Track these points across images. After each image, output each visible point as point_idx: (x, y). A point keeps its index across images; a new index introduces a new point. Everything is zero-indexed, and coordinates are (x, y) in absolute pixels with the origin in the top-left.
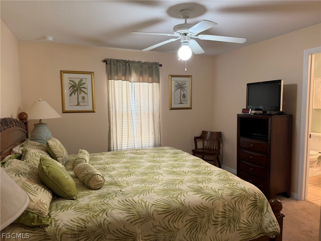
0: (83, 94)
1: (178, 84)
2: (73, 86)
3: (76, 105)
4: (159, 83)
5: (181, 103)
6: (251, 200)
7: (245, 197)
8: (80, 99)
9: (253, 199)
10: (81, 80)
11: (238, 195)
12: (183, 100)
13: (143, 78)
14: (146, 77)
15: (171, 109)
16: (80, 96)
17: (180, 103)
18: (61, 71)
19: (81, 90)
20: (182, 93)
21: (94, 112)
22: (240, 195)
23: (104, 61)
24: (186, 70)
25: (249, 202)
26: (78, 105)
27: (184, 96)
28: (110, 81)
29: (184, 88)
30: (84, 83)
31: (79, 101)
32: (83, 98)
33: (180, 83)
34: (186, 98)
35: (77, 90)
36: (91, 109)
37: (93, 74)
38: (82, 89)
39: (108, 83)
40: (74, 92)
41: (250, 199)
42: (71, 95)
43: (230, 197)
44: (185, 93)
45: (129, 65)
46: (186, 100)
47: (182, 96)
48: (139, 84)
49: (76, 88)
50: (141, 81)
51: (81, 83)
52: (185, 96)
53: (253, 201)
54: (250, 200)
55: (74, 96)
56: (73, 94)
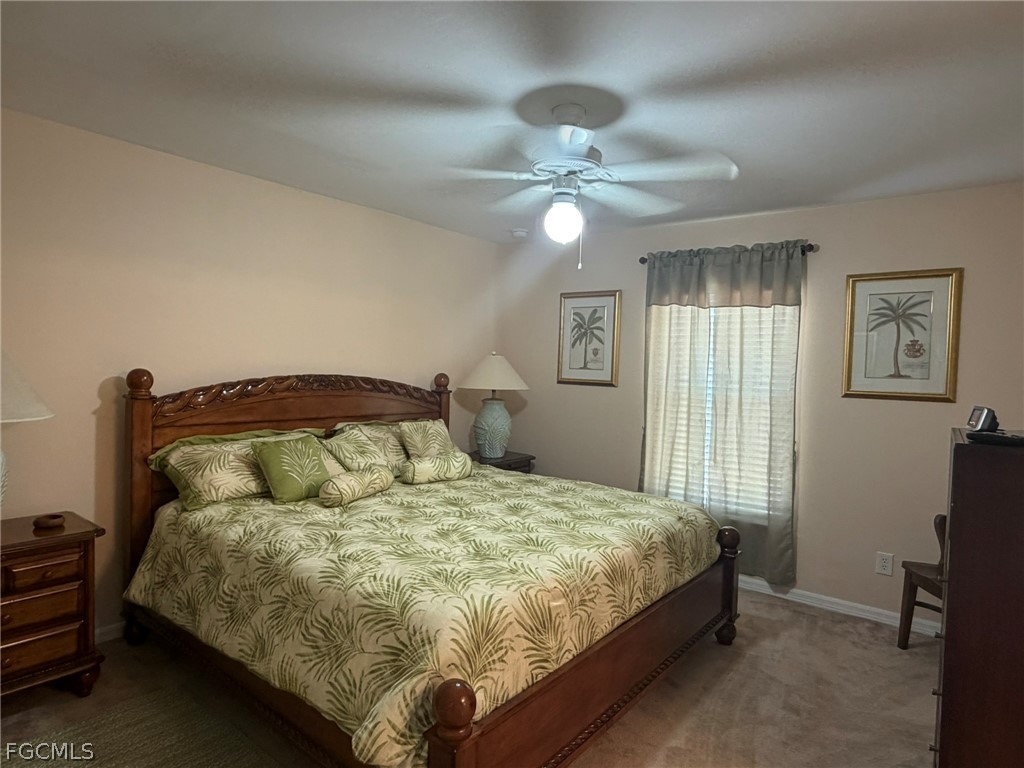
0: (595, 344)
1: (885, 305)
2: (579, 326)
3: (581, 368)
4: (799, 304)
5: (897, 375)
7: (388, 620)
8: (590, 355)
9: (404, 638)
10: (595, 311)
12: (909, 366)
13: (741, 295)
15: (846, 396)
16: (590, 348)
17: (891, 376)
19: (592, 333)
20: (907, 340)
21: (613, 385)
23: (643, 261)
25: (390, 639)
26: (585, 367)
27: (915, 349)
28: (654, 308)
29: (918, 318)
30: (600, 318)
31: (588, 359)
32: (596, 352)
33: (895, 303)
34: (924, 359)
35: (585, 334)
36: (608, 378)
38: (595, 331)
39: (648, 315)
40: (579, 338)
42: (573, 345)
44: (920, 336)
45: (701, 262)
46: (926, 366)
47: (902, 347)
48: (740, 313)
50: (738, 303)
51: (595, 317)
52: (918, 351)
53: (402, 643)
54: (395, 634)
55: (579, 347)
56: (578, 342)
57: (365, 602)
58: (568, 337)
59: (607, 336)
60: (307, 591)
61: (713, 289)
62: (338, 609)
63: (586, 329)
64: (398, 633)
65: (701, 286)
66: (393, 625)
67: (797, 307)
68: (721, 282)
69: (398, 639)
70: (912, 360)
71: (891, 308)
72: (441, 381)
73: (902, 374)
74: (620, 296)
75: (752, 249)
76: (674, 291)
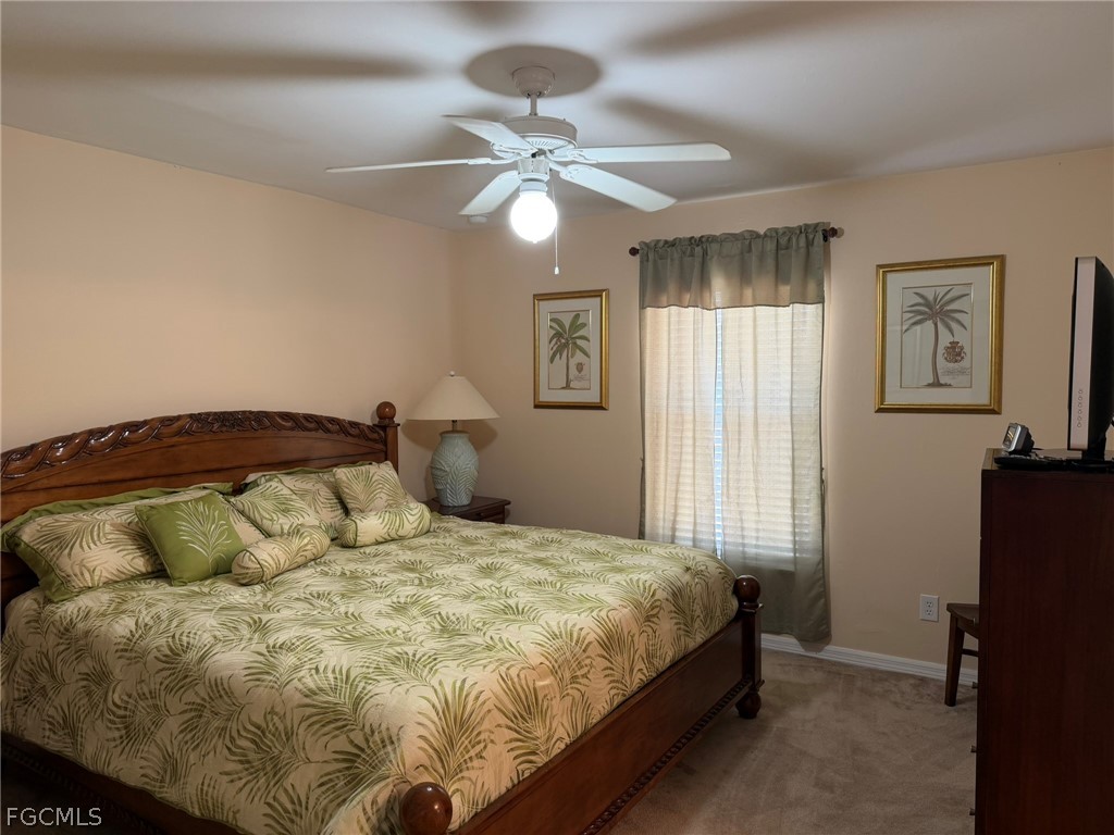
0: (579, 357)
1: (920, 300)
2: (558, 335)
3: (563, 388)
4: (823, 303)
5: (937, 384)
8: (573, 371)
9: (360, 740)
10: (577, 316)
11: (325, 702)
12: (949, 372)
13: (754, 290)
14: (764, 285)
15: (880, 410)
16: (573, 362)
17: (929, 385)
19: (575, 343)
20: (945, 339)
22: (326, 708)
23: (634, 252)
24: (557, 271)
25: (341, 743)
26: (567, 387)
27: (955, 352)
29: (957, 315)
30: (584, 325)
31: (571, 377)
32: (580, 367)
33: (931, 298)
34: (965, 363)
35: (566, 345)
36: (596, 400)
38: (579, 342)
40: (558, 351)
42: (552, 360)
43: (298, 699)
44: (961, 337)
45: (705, 253)
46: (966, 372)
47: (941, 350)
48: (752, 314)
50: (750, 302)
51: (576, 324)
52: (959, 354)
53: (357, 747)
54: (348, 737)
55: (560, 362)
56: (558, 356)
57: (308, 701)
58: (545, 351)
59: (593, 347)
60: (229, 693)
61: (719, 287)
62: (272, 712)
63: (566, 339)
64: (352, 735)
65: (705, 281)
66: (344, 726)
67: (820, 306)
68: (728, 276)
69: (351, 742)
70: (951, 365)
71: (927, 304)
72: (385, 412)
73: (942, 382)
74: (608, 296)
75: (765, 235)
76: (672, 287)
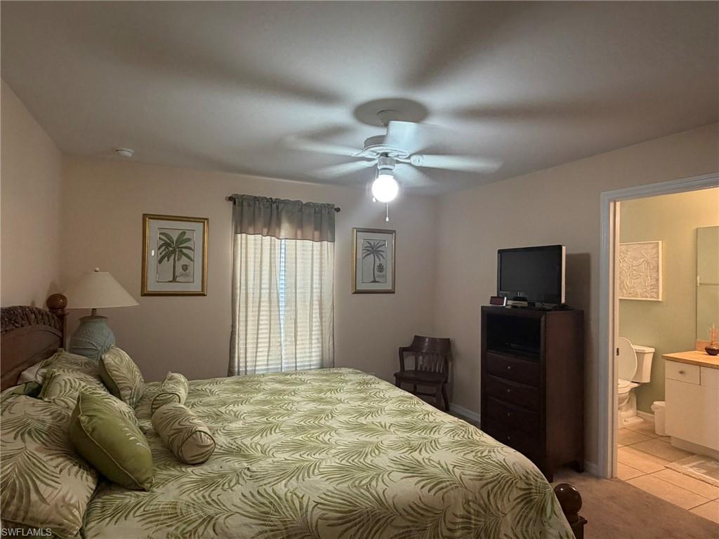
0: (184, 260)
1: (369, 245)
2: (167, 245)
3: (170, 282)
4: (334, 242)
5: (375, 281)
6: (520, 489)
7: (507, 482)
8: (179, 270)
9: (524, 486)
10: (184, 233)
11: (493, 477)
12: (379, 276)
13: (302, 233)
14: (309, 230)
15: (355, 293)
16: (179, 265)
17: (372, 282)
18: (145, 215)
19: (181, 251)
20: (377, 263)
21: (204, 295)
22: (498, 478)
23: (230, 199)
24: (387, 219)
25: (516, 493)
26: (174, 280)
27: (381, 268)
28: (239, 235)
29: (381, 253)
30: (189, 240)
31: (177, 274)
32: (185, 268)
33: (373, 245)
34: (384, 273)
35: (174, 252)
36: (199, 290)
37: (208, 223)
38: (184, 250)
39: (235, 240)
40: (168, 255)
41: (518, 485)
42: (160, 262)
43: (478, 484)
44: (383, 261)
45: (278, 208)
46: (384, 276)
47: (376, 267)
48: (294, 244)
49: (173, 248)
50: (299, 237)
51: (182, 238)
53: (524, 489)
54: (517, 487)
55: (168, 264)
56: (166, 259)
68: (291, 221)
70: (379, 273)
71: (371, 247)
72: (56, 304)
75: (306, 204)
